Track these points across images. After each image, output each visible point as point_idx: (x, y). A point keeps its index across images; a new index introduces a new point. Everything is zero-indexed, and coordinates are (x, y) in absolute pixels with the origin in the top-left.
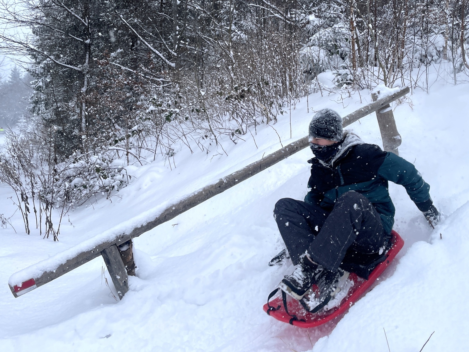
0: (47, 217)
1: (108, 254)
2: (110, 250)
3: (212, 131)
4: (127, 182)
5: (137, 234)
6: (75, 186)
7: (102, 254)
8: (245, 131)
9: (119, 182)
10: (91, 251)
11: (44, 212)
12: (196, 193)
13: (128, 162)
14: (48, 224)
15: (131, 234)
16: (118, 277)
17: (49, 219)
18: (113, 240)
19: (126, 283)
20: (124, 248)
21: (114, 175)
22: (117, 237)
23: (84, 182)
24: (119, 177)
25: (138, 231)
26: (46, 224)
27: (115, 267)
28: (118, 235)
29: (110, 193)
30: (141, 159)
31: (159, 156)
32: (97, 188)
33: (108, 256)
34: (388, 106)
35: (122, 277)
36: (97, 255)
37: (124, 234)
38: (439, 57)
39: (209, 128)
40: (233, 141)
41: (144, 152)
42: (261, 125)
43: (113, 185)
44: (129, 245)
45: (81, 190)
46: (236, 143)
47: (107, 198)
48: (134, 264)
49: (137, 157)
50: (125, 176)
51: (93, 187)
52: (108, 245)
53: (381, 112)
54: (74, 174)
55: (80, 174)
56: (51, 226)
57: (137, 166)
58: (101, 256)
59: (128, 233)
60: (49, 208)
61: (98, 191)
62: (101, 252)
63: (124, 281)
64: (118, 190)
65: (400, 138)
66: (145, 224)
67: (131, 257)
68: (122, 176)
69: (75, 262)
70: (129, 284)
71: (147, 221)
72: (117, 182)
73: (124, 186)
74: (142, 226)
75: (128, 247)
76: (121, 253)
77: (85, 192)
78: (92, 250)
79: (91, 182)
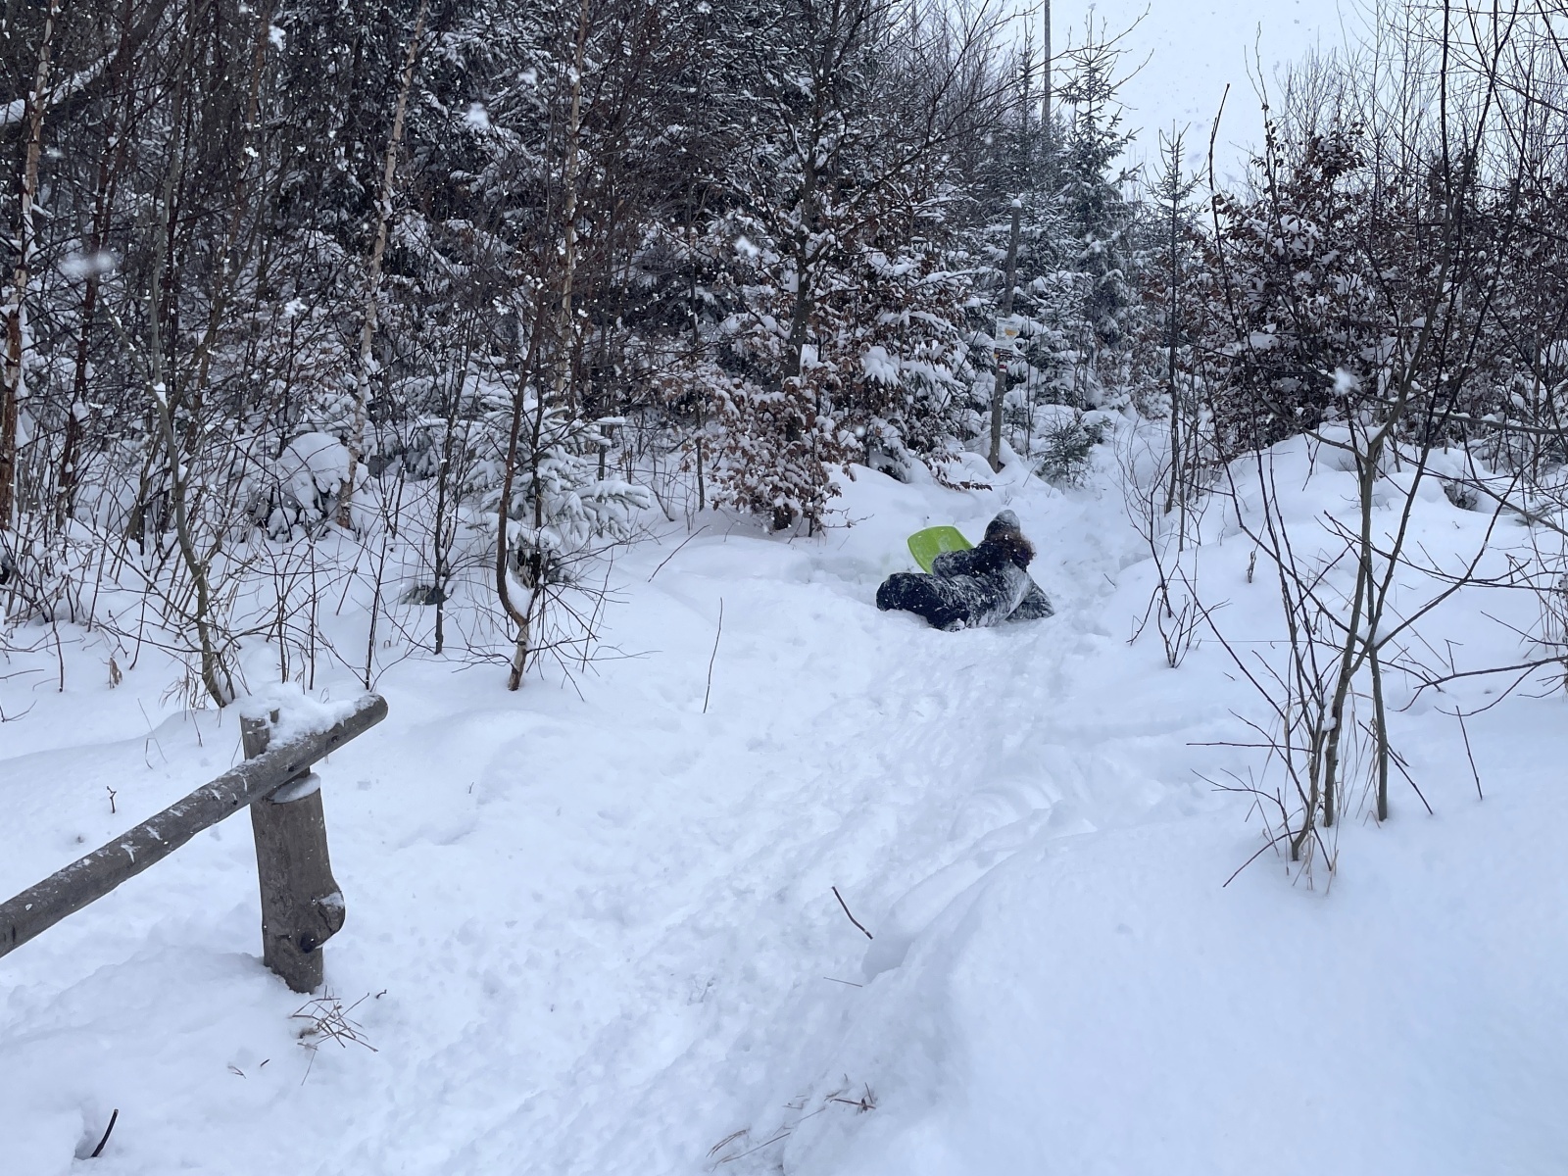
34: (305, 775)
38: (325, 514)
53: (279, 798)
65: (340, 904)
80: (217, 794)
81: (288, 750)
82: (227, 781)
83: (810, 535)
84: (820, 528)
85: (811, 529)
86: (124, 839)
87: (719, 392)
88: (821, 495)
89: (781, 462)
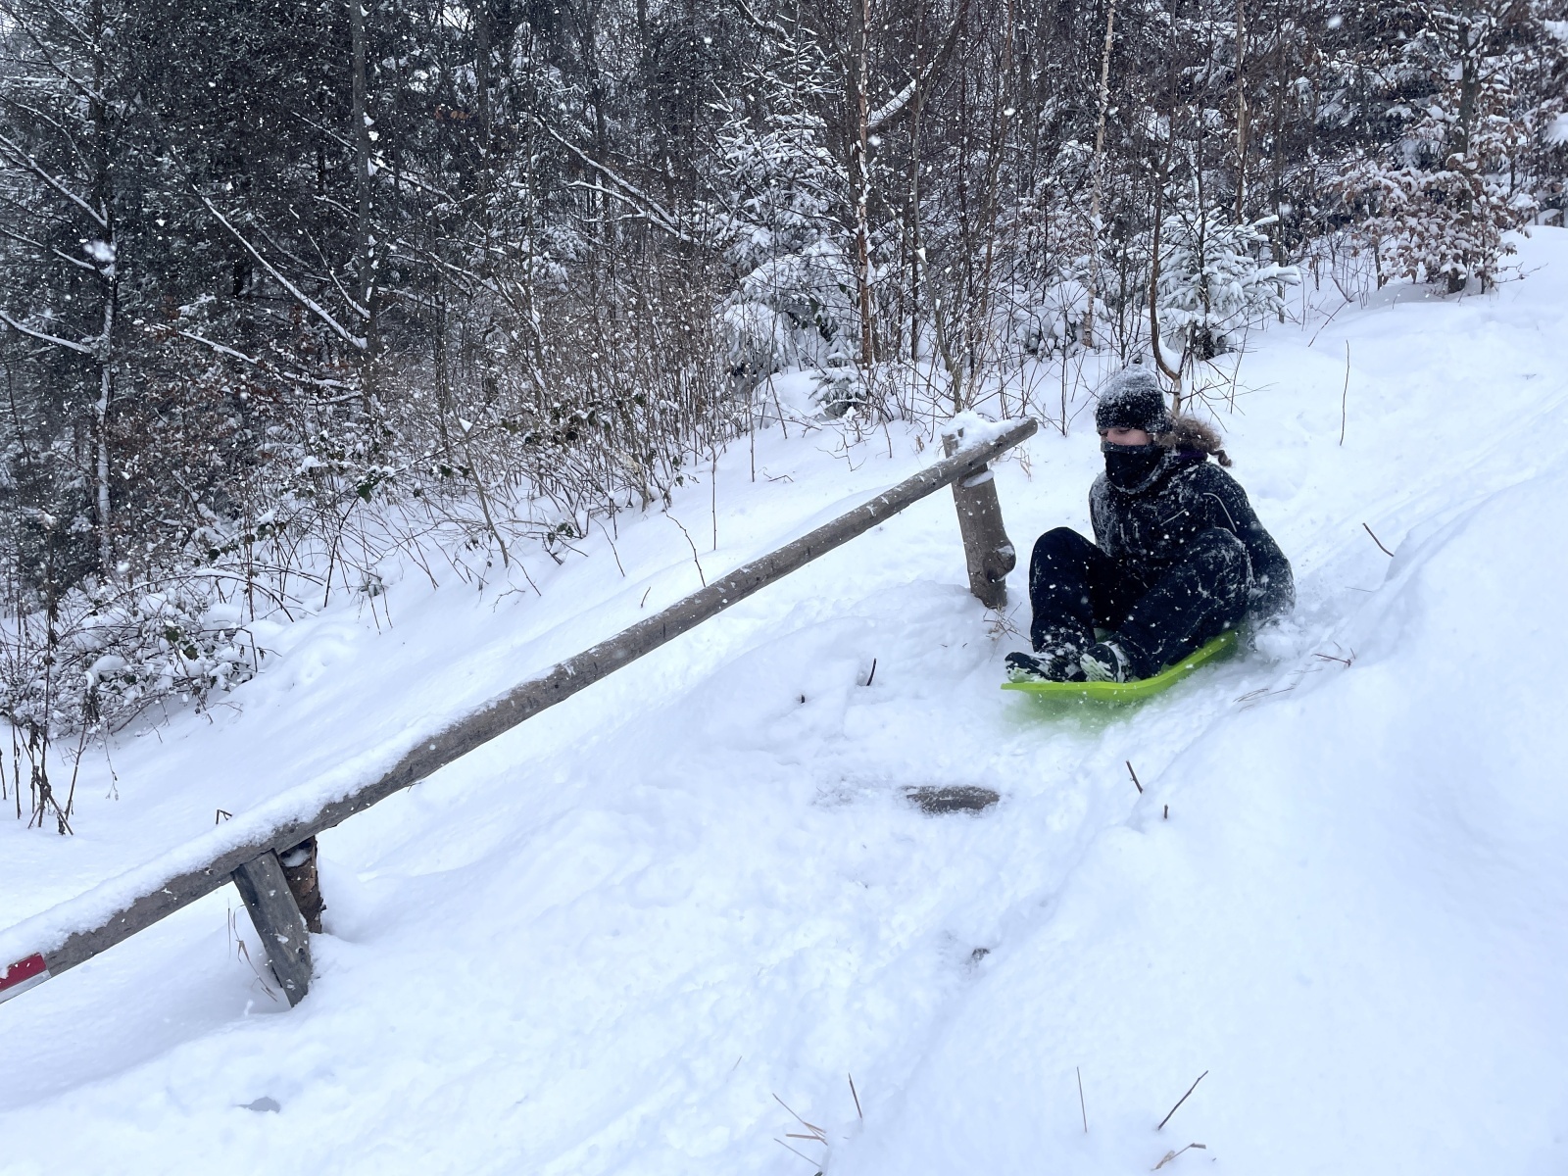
0: (36, 769)
1: (251, 878)
2: (257, 867)
3: (493, 529)
4: (253, 667)
5: (333, 820)
6: (102, 678)
7: (234, 879)
8: (583, 527)
9: (230, 665)
10: (202, 872)
11: (25, 756)
12: (493, 705)
13: (252, 612)
14: (37, 786)
15: (315, 821)
16: (283, 940)
17: (40, 773)
18: (265, 840)
19: (304, 956)
20: (296, 860)
21: (214, 648)
22: (277, 830)
23: (129, 668)
24: (227, 652)
25: (334, 813)
26: (33, 787)
27: (271, 912)
28: (280, 824)
29: (205, 696)
30: (286, 602)
31: (339, 595)
32: (165, 683)
33: (251, 883)
34: (983, 469)
35: (293, 939)
36: (223, 881)
37: (295, 820)
38: (1074, 339)
39: (485, 521)
40: (553, 556)
41: (294, 584)
42: (628, 512)
43: (212, 674)
44: (309, 851)
45: (119, 689)
46: (560, 562)
47: (198, 712)
48: (320, 900)
49: (277, 598)
50: (248, 651)
51: (155, 680)
52: (252, 852)
53: (967, 484)
54: (98, 644)
55: (116, 643)
56: (46, 794)
57: (279, 622)
58: (233, 883)
59: (307, 818)
60: (41, 742)
61: (170, 692)
62: (232, 873)
63: (301, 950)
64: (227, 689)
65: (1012, 552)
66: (353, 793)
67: (312, 883)
68: (237, 651)
69: (160, 904)
70: (312, 958)
71: (359, 784)
72: (223, 665)
73: (246, 676)
74: (346, 797)
75: (307, 856)
76: (290, 874)
77: (132, 693)
78: (207, 869)
79: (150, 668)
80: (923, 479)
81: (968, 452)
82: (932, 471)
83: (1483, 292)
84: (1492, 285)
85: (1483, 287)
86: (869, 504)
87: (1385, 182)
88: (1491, 255)
89: (1449, 232)
